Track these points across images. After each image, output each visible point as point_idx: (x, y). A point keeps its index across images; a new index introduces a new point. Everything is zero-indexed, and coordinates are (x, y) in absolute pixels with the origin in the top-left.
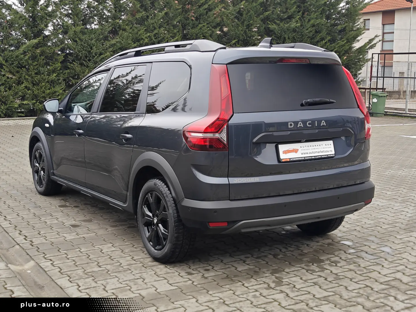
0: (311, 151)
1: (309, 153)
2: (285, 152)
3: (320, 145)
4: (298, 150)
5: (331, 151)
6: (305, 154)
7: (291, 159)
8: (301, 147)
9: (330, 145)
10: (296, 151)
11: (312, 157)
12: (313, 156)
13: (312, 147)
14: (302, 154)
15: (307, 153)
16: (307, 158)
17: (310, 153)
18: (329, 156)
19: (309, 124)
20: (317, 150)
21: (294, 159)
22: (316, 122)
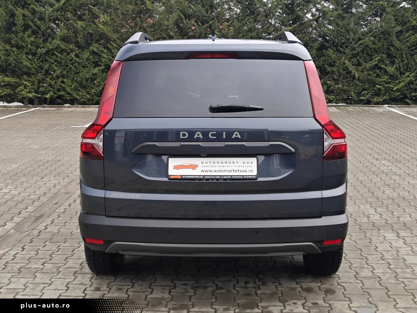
0: (217, 169)
1: (213, 171)
2: (177, 167)
3: (233, 163)
4: (197, 166)
5: (252, 171)
6: (207, 171)
7: (183, 177)
8: (202, 163)
9: (252, 163)
10: (194, 167)
11: (216, 176)
12: (218, 176)
13: (220, 164)
14: (202, 171)
15: (211, 171)
16: (207, 177)
17: (215, 171)
18: (244, 177)
19: (212, 135)
20: (228, 169)
21: (188, 177)
22: (224, 133)
